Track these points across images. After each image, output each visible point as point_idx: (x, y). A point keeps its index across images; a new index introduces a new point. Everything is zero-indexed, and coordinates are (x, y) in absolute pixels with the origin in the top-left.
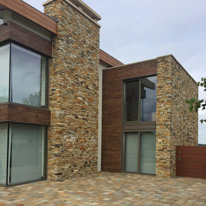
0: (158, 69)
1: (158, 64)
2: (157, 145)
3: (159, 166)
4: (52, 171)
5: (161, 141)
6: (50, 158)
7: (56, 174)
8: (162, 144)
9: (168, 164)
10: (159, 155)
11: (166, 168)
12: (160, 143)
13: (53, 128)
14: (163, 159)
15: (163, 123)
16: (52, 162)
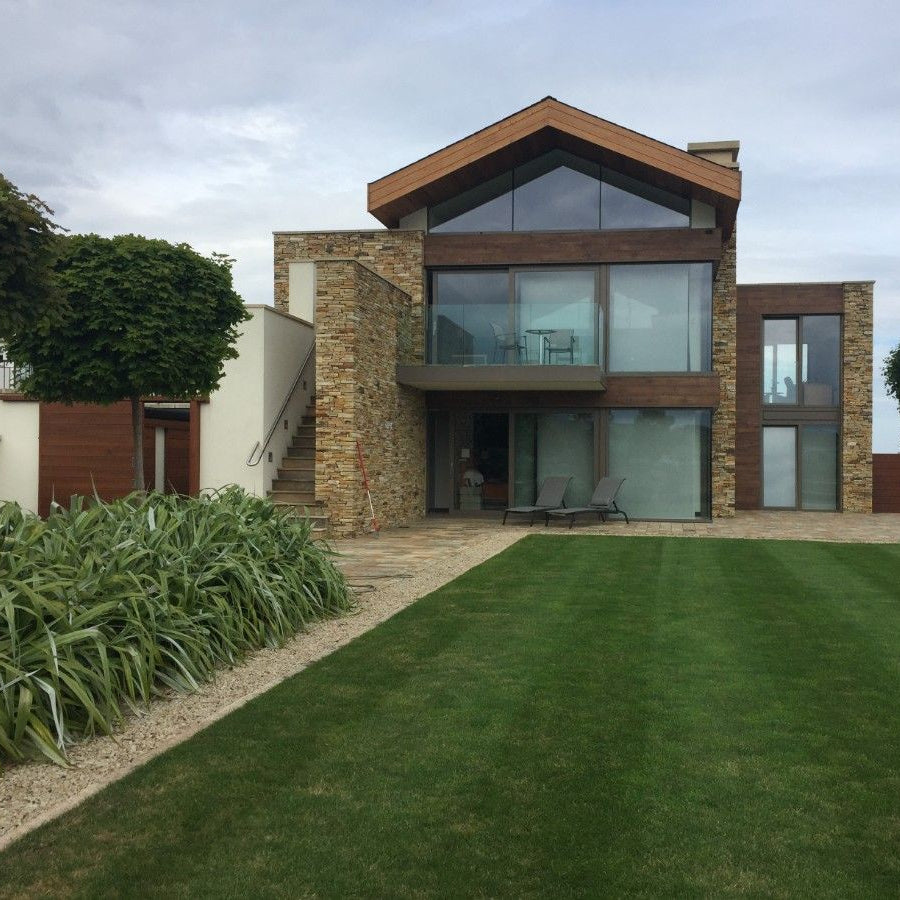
0: (847, 305)
1: (846, 295)
2: (845, 452)
3: (851, 492)
4: (722, 500)
5: (854, 444)
6: (718, 475)
7: (730, 505)
8: (857, 450)
9: (869, 487)
10: (849, 471)
11: (865, 494)
12: (852, 447)
13: (721, 419)
14: (858, 479)
15: (858, 410)
16: (721, 483)
